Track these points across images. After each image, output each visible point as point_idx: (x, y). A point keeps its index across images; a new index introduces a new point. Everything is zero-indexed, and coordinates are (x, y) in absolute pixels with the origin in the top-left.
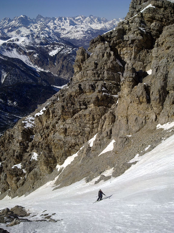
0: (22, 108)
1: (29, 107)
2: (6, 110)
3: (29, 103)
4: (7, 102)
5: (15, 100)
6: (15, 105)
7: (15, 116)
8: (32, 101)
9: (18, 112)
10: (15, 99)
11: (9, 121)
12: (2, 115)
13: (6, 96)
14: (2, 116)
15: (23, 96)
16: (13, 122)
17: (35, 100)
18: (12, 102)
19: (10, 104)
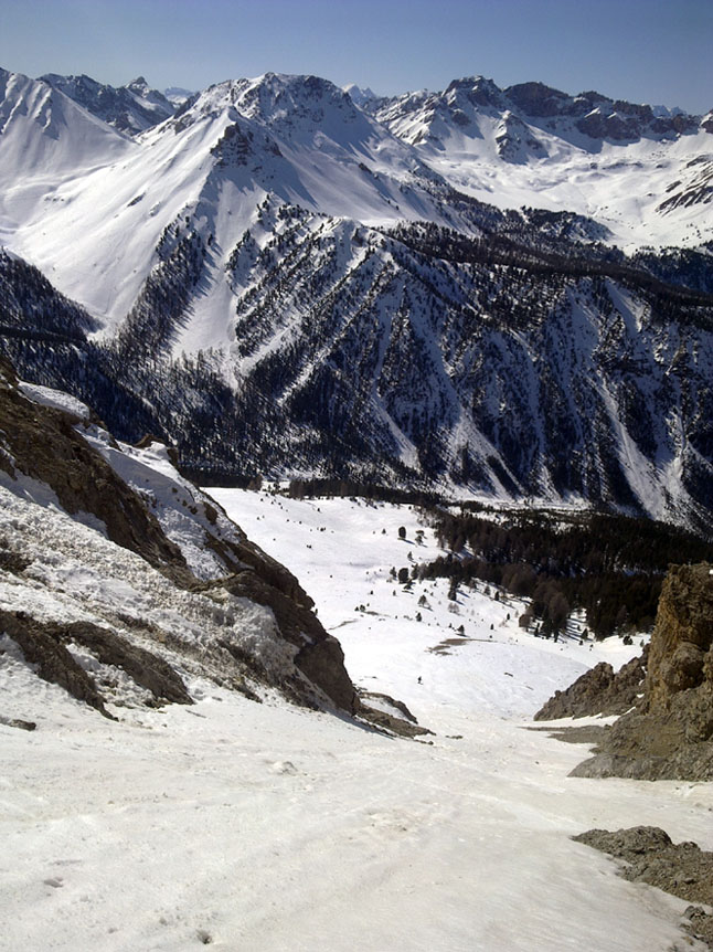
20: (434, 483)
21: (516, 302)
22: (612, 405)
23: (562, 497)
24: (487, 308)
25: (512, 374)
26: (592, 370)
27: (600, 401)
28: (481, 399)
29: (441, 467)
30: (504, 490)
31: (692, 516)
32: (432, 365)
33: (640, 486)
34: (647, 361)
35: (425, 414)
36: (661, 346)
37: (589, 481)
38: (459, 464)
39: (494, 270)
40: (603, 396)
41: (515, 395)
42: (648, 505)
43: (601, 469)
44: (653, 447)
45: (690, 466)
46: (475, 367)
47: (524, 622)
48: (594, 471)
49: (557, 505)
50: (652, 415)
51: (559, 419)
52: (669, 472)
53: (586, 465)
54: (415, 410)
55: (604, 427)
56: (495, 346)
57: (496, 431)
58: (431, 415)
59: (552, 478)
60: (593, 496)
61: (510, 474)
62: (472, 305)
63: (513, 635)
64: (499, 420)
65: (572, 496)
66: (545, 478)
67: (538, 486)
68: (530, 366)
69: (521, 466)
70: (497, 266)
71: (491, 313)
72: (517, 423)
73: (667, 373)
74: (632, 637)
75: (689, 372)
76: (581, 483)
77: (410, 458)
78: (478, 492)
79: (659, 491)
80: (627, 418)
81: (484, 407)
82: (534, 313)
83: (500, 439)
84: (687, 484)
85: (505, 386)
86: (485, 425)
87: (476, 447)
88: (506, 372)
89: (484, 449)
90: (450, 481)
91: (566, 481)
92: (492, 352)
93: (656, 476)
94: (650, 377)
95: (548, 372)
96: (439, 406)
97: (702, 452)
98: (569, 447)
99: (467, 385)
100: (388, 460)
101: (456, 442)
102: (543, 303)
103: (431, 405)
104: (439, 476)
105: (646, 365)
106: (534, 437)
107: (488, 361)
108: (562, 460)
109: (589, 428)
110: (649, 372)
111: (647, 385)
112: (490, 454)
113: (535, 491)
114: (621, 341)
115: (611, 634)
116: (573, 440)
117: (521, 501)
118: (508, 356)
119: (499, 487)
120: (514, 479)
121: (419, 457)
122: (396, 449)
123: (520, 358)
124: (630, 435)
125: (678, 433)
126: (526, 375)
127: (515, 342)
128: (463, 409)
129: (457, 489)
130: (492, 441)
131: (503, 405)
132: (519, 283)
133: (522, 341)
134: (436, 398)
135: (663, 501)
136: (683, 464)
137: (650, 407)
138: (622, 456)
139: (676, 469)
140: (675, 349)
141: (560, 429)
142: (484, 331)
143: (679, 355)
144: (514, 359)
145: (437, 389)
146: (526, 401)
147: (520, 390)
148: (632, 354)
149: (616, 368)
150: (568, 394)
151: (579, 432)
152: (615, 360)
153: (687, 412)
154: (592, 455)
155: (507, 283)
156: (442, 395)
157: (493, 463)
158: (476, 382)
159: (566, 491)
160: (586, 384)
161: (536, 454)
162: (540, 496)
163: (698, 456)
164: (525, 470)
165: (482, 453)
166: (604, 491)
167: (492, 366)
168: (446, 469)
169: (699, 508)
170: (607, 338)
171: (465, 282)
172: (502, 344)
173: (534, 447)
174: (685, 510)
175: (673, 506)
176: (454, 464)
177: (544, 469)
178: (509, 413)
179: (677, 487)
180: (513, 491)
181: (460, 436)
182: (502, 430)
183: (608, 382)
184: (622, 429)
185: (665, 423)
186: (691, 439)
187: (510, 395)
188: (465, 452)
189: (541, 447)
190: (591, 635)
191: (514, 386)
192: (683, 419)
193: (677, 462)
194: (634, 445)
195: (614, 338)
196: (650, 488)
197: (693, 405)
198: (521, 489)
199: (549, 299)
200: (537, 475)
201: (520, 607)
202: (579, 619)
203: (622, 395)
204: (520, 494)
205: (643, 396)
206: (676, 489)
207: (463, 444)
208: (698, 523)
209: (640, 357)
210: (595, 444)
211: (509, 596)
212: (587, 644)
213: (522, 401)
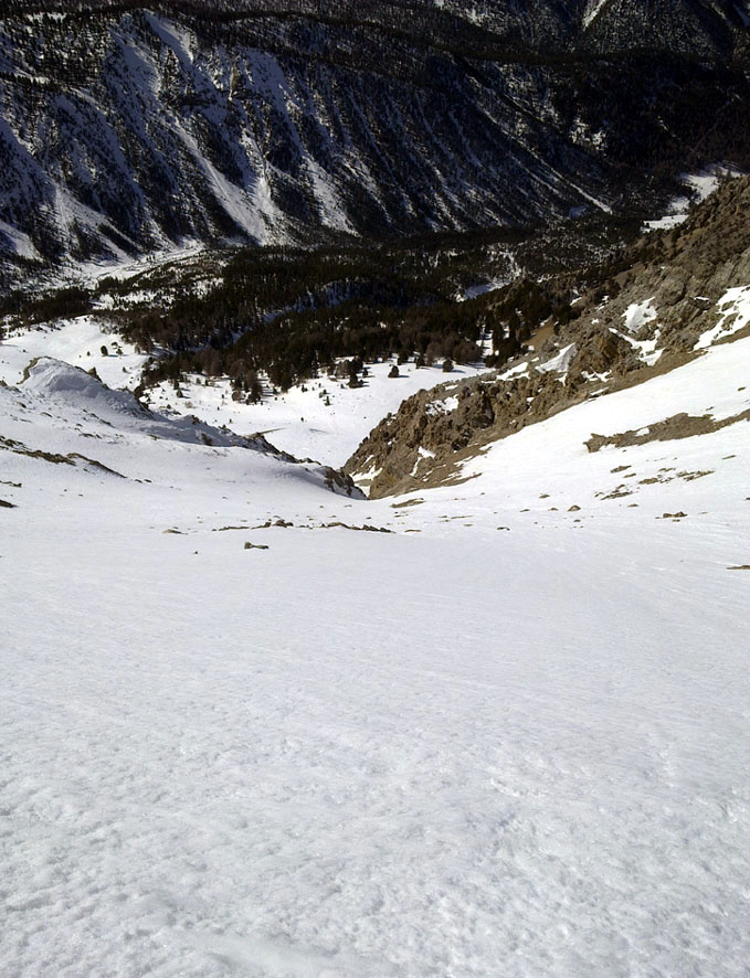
0: (619, 165)
1: (646, 165)
2: (556, 162)
3: (654, 152)
4: (571, 126)
5: (602, 125)
6: (595, 146)
7: (581, 191)
8: (669, 142)
9: (598, 178)
10: (605, 123)
11: (552, 209)
12: (537, 175)
13: (576, 100)
14: (537, 182)
15: (642, 113)
16: (565, 215)
17: (683, 140)
18: (590, 133)
19: (579, 135)
20: (60, 267)
21: (66, 56)
22: (192, 143)
23: (177, 244)
24: (40, 70)
25: (90, 136)
26: (163, 112)
27: (180, 142)
28: (71, 169)
29: (59, 249)
30: (125, 254)
31: (290, 230)
32: (10, 147)
33: (240, 215)
34: (209, 91)
35: (23, 201)
36: (216, 73)
37: (195, 222)
38: (75, 241)
39: (29, 23)
40: (181, 135)
41: (100, 156)
42: (251, 231)
43: (202, 209)
44: (239, 175)
45: (275, 183)
46: (53, 138)
47: (236, 397)
48: (196, 212)
49: (177, 254)
50: (229, 143)
51: (149, 169)
52: (260, 195)
53: (188, 207)
54: (12, 199)
55: (191, 167)
56: (64, 111)
57: (96, 197)
58: (29, 201)
59: (163, 230)
60: (203, 235)
61: (125, 237)
62: (22, 68)
63: (234, 410)
64: (96, 186)
65: (185, 240)
66: (156, 231)
67: (153, 240)
68: (103, 121)
69: (132, 226)
70: (31, 18)
71: (45, 74)
72: (113, 184)
73: (230, 99)
74: (306, 386)
75: (249, 94)
76: (189, 225)
77: (26, 249)
78: (102, 263)
79: (257, 214)
80: (209, 152)
81: (76, 177)
82: (88, 64)
83: (103, 205)
84: (278, 201)
85: (88, 150)
86: (84, 194)
87: (84, 220)
88: (85, 137)
89: (94, 220)
90: (73, 261)
91: (176, 229)
92: (63, 118)
93: (250, 201)
94: (216, 106)
95: (123, 124)
96: (33, 188)
97: (281, 168)
98: (167, 194)
99: (51, 160)
100: (7, 257)
101: (64, 221)
102: (93, 51)
103: (26, 190)
104: (61, 258)
105: (209, 95)
106: (133, 195)
107: (64, 127)
108: (165, 209)
109: (178, 170)
110: (214, 102)
111: (217, 115)
112: (99, 223)
113: (151, 246)
114: (179, 76)
115: (291, 386)
116: (169, 187)
117: (144, 260)
118: (80, 118)
119: (120, 253)
120: (129, 239)
121: (35, 245)
122: (10, 244)
123: (92, 117)
124: (217, 168)
125: (256, 155)
126: (104, 133)
127: (81, 100)
128: (57, 185)
129: (82, 266)
130: (98, 210)
131: (93, 170)
132: (61, 34)
133: (87, 98)
134: (27, 182)
135: (262, 223)
136: (269, 183)
137: (226, 136)
138: (216, 190)
139: (264, 190)
140: (230, 73)
141: (153, 179)
142: (48, 98)
143: (235, 77)
144: (86, 120)
145: (25, 171)
146: (113, 159)
147: (103, 150)
148: (194, 87)
149: (185, 104)
150: (148, 143)
151: (171, 176)
152: (180, 97)
153: (257, 133)
154: (190, 197)
155: (48, 37)
156: (32, 176)
157: (105, 230)
158: (59, 153)
159: (178, 237)
160: (162, 127)
161: (140, 210)
162: (159, 249)
163: (280, 173)
164: (136, 228)
165: (92, 224)
166: (212, 229)
167: (68, 132)
168: (64, 250)
169: (293, 221)
170: (165, 74)
171: (4, 44)
172: (70, 107)
173: (136, 204)
174: (283, 227)
175: (272, 225)
176: (70, 243)
177: (153, 222)
178: (102, 176)
179: (270, 207)
180: (133, 253)
181: (64, 212)
182: (101, 196)
183: (180, 120)
184: (208, 164)
185: (241, 148)
186: (269, 158)
187: (96, 158)
188: (76, 228)
189: (143, 202)
190: (279, 389)
191: (97, 147)
192: (257, 140)
193: (262, 182)
194: (222, 176)
195: (172, 74)
196: (248, 214)
197: (262, 125)
198: (140, 247)
199: (97, 45)
200: (148, 229)
201: (225, 385)
202: (264, 378)
203: (198, 131)
204: (141, 253)
205: (216, 127)
206: (270, 209)
207: (70, 220)
208: (298, 236)
209: (200, 88)
210: (189, 185)
211: (212, 378)
212: (280, 397)
213: (109, 161)
